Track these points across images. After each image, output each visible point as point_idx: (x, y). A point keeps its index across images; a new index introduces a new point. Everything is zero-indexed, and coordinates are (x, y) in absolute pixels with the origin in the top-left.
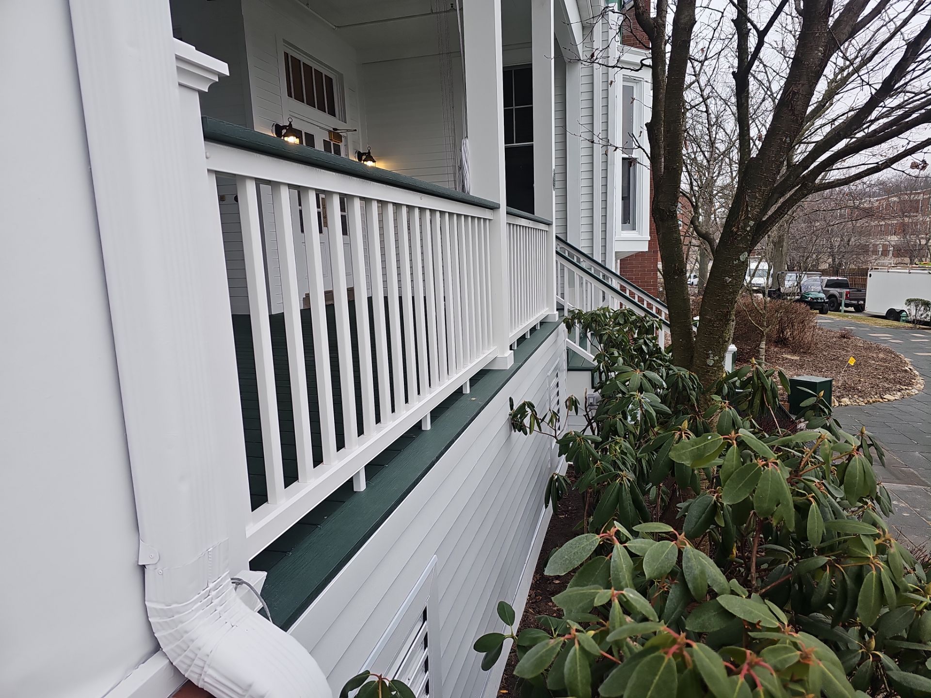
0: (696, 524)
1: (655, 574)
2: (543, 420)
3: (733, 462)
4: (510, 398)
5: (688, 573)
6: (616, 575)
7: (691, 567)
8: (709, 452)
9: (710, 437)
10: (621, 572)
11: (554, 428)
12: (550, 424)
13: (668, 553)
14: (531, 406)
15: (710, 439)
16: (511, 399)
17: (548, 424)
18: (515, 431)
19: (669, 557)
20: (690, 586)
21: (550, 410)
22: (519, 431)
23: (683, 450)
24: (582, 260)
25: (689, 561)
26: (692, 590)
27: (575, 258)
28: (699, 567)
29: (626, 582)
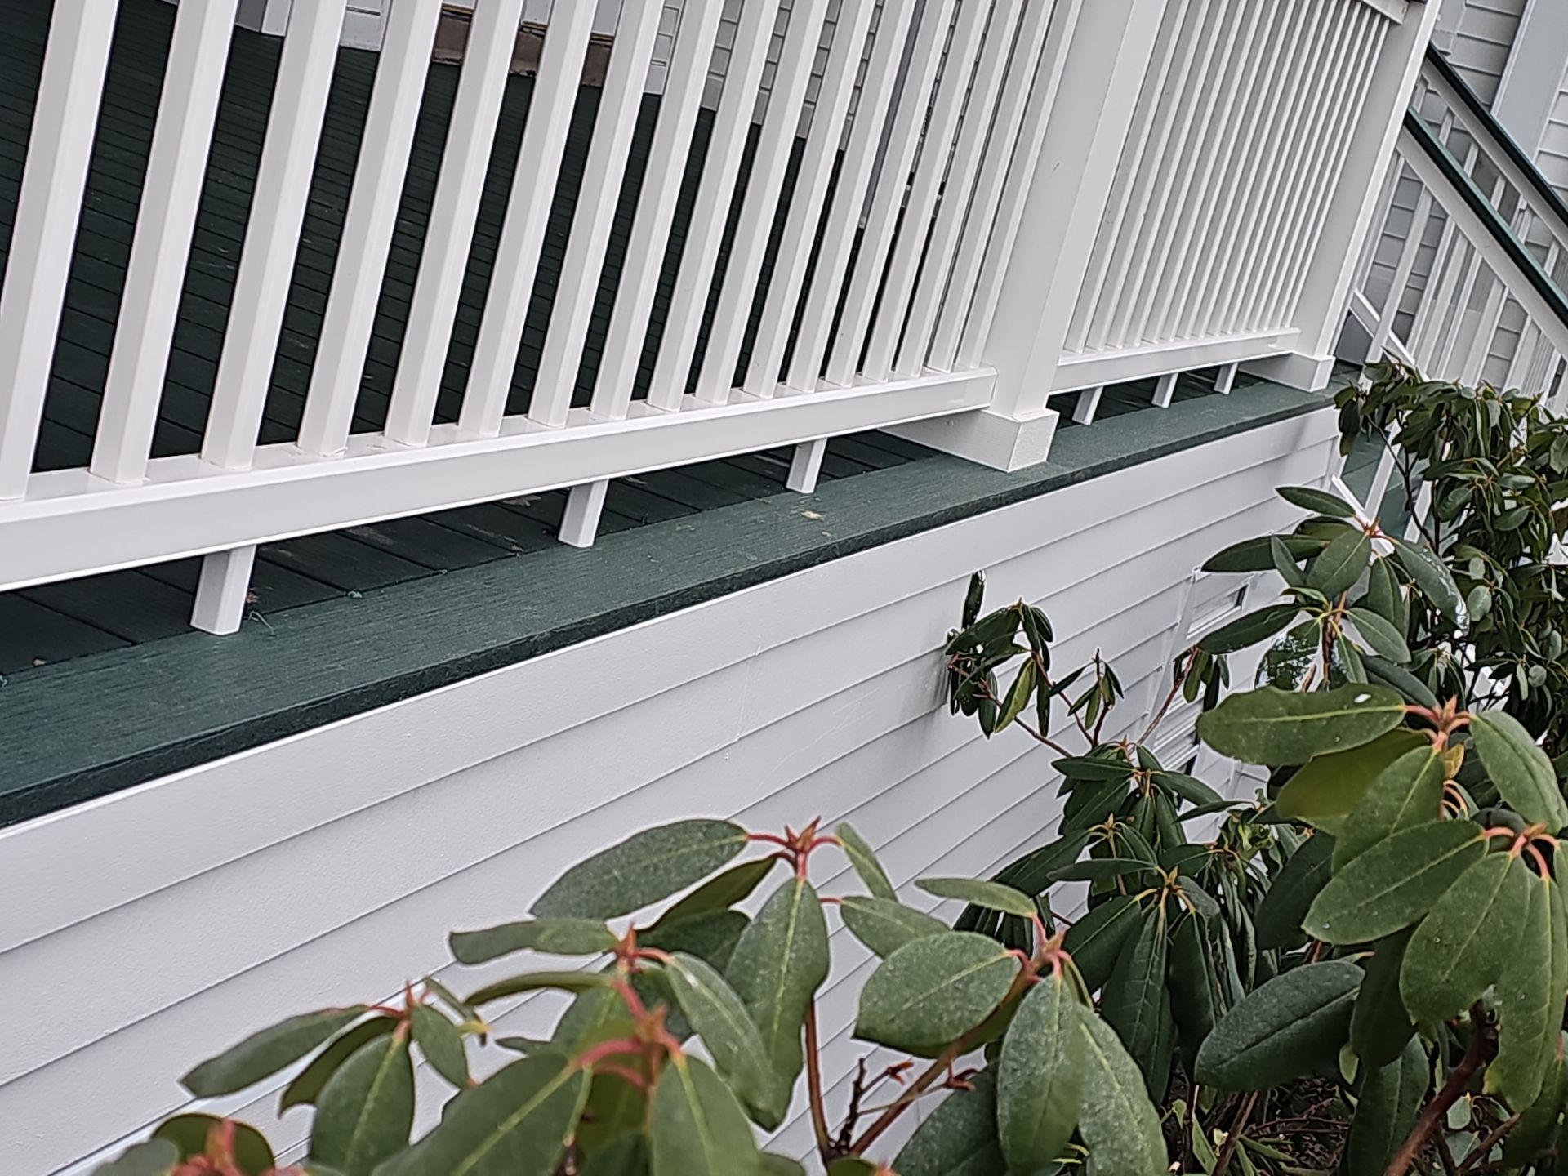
0: (1259, 1040)
1: (894, 1026)
2: (1058, 688)
3: (1403, 799)
4: (976, 578)
5: (1012, 1064)
6: (744, 969)
7: (1032, 1049)
8: (1336, 744)
9: (1362, 698)
10: (765, 966)
11: (1091, 732)
12: (1082, 712)
13: (971, 977)
14: (1040, 629)
15: (1361, 705)
16: (976, 582)
17: (1074, 710)
18: (953, 711)
19: (972, 990)
20: (1003, 1108)
21: (1097, 661)
22: (968, 713)
23: (1253, 714)
24: (1522, 204)
25: (1033, 1027)
26: (1002, 1124)
27: (1500, 187)
28: (1062, 1057)
29: (772, 1006)
